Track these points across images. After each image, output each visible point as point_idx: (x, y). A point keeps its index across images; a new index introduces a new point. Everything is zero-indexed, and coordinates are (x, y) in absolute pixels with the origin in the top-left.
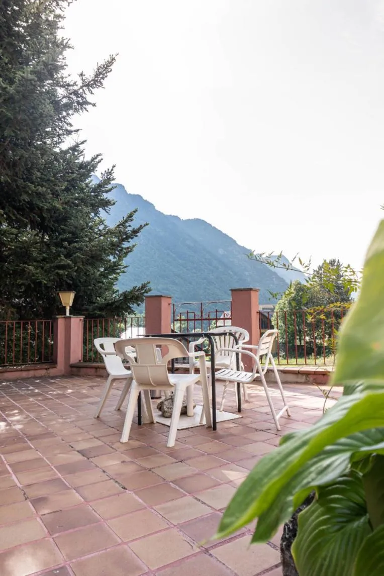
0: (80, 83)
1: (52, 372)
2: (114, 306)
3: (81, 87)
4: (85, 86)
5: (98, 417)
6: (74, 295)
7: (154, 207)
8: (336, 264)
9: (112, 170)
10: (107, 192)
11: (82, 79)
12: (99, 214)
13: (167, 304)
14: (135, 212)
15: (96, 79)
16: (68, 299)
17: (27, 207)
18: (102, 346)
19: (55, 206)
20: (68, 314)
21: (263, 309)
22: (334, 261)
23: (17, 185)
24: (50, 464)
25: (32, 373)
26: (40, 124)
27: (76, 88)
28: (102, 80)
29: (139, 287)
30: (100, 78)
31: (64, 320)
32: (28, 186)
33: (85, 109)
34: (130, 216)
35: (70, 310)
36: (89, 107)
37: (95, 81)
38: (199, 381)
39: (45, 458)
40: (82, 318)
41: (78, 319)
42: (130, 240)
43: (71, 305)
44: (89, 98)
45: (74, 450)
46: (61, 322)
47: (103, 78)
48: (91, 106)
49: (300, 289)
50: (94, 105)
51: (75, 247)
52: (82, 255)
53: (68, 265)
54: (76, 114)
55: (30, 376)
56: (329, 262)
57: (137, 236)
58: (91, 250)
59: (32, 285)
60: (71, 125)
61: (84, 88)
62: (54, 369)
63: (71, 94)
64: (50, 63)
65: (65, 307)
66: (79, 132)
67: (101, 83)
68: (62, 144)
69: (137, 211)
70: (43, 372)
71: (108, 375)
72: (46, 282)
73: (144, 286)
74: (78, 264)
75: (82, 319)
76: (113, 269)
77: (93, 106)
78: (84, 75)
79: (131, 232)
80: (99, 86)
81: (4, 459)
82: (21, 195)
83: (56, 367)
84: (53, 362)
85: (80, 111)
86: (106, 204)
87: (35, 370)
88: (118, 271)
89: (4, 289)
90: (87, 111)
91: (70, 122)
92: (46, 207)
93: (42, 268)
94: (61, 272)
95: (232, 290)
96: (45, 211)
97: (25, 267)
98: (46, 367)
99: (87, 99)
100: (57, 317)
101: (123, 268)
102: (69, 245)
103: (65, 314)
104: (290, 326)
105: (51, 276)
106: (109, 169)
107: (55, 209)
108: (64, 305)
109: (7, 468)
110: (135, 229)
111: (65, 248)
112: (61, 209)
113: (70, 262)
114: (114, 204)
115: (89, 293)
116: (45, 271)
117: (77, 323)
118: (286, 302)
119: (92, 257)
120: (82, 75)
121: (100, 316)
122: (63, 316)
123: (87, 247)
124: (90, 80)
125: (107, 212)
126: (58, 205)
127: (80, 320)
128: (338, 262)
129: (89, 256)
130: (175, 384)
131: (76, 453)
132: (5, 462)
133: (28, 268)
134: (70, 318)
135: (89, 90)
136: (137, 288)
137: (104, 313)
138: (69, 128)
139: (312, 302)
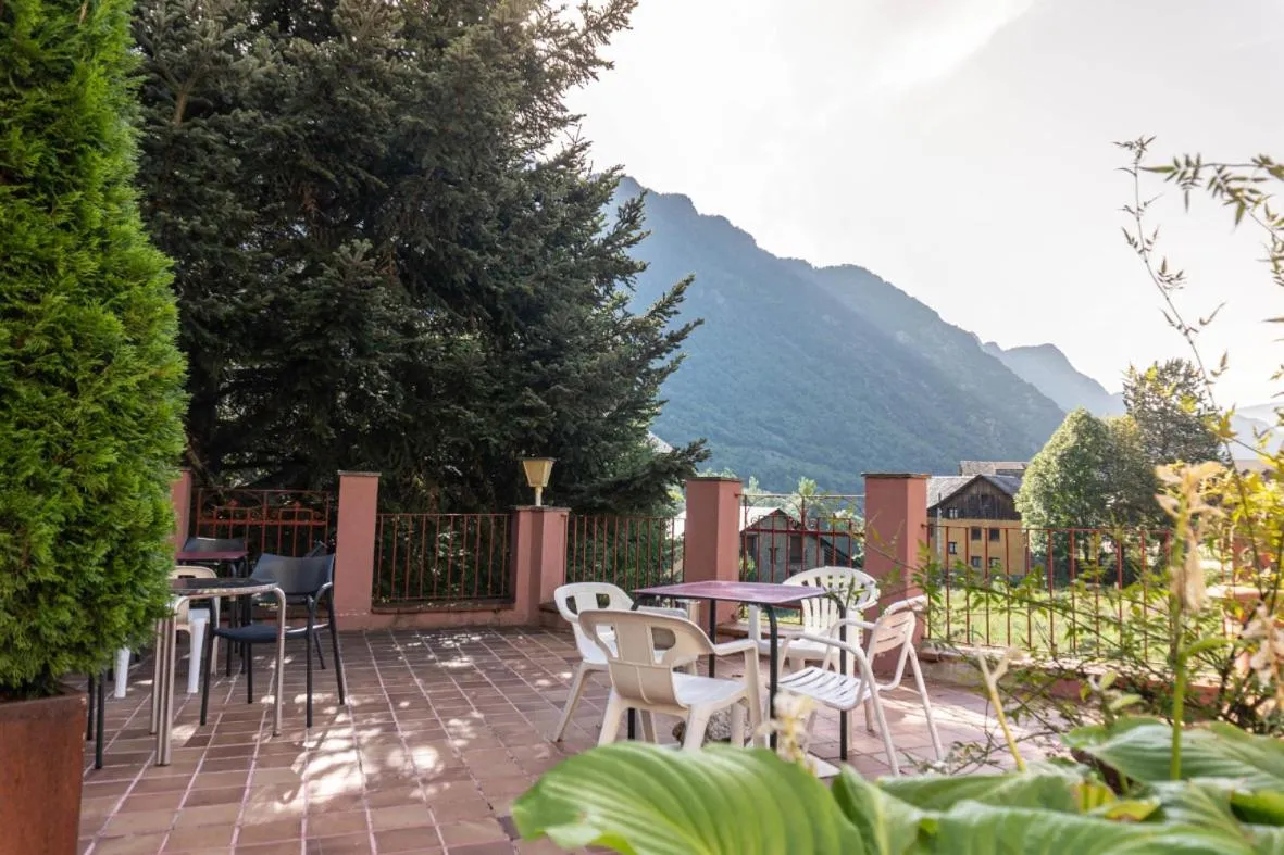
0: (581, 24)
1: (507, 617)
2: (631, 488)
3: (585, 33)
4: (591, 29)
5: (559, 740)
6: (552, 463)
7: (754, 241)
8: (1182, 371)
9: (641, 201)
10: (629, 244)
11: (587, 15)
12: (613, 291)
13: (732, 496)
14: (688, 282)
15: (615, 12)
16: (539, 472)
17: (466, 292)
18: (571, 602)
19: (519, 288)
20: (539, 503)
21: (998, 472)
22: (1179, 364)
23: (446, 254)
24: (443, 842)
25: (467, 618)
26: (488, 137)
27: (574, 35)
28: (625, 15)
29: (683, 451)
30: (621, 10)
31: (529, 515)
32: (468, 256)
33: (593, 74)
34: (678, 291)
35: (543, 495)
36: (600, 71)
37: (611, 17)
38: (744, 698)
39: (437, 828)
40: (566, 511)
41: (558, 514)
42: (664, 354)
43: (545, 485)
44: (601, 51)
45: (493, 816)
46: (525, 519)
47: (628, 10)
48: (604, 68)
49: (1090, 428)
50: (610, 66)
51: (556, 370)
52: (566, 387)
53: (540, 407)
54: (574, 88)
55: (464, 623)
56: (1164, 367)
57: (678, 347)
58: (583, 378)
59: (472, 447)
60: (564, 109)
61: (590, 34)
62: (510, 612)
63: (564, 47)
64: (507, 20)
65: (533, 489)
66: (579, 122)
67: (626, 21)
68: (548, 145)
69: (692, 280)
70: (486, 617)
71: (580, 659)
72: (495, 441)
73: (693, 449)
74: (559, 406)
75: (566, 514)
76: (636, 407)
77: (608, 68)
78: (591, 8)
79: (665, 339)
80: (621, 26)
81: (369, 820)
82: (454, 272)
83: (512, 609)
84: (507, 597)
85: (583, 79)
86: (627, 269)
87: (474, 611)
88: (646, 411)
89: (420, 451)
90: (597, 78)
91: (563, 104)
92: (502, 290)
93: (492, 411)
94: (525, 422)
95: (868, 477)
96: (502, 297)
97: (459, 412)
98: (495, 607)
99: (596, 54)
100: (518, 508)
101: (657, 406)
102: (543, 366)
103: (533, 502)
104: (1062, 517)
105: (506, 430)
106: (633, 200)
107: (521, 293)
108: (531, 485)
109: (369, 842)
110: (675, 332)
111: (536, 371)
112: (532, 294)
113: (544, 403)
114: (644, 268)
115: (582, 460)
116: (498, 418)
117: (555, 522)
118: (1053, 459)
119: (589, 390)
120: (585, 8)
121: (603, 508)
122: (529, 507)
123: (578, 372)
124: (603, 14)
125: (629, 285)
126: (526, 285)
127: (562, 516)
128: (1189, 366)
129: (580, 388)
130: (689, 706)
131: (495, 821)
132: (370, 826)
133: (464, 414)
134: (541, 511)
135: (600, 35)
136: (679, 452)
137: (610, 502)
138: (559, 115)
139: (1118, 460)
